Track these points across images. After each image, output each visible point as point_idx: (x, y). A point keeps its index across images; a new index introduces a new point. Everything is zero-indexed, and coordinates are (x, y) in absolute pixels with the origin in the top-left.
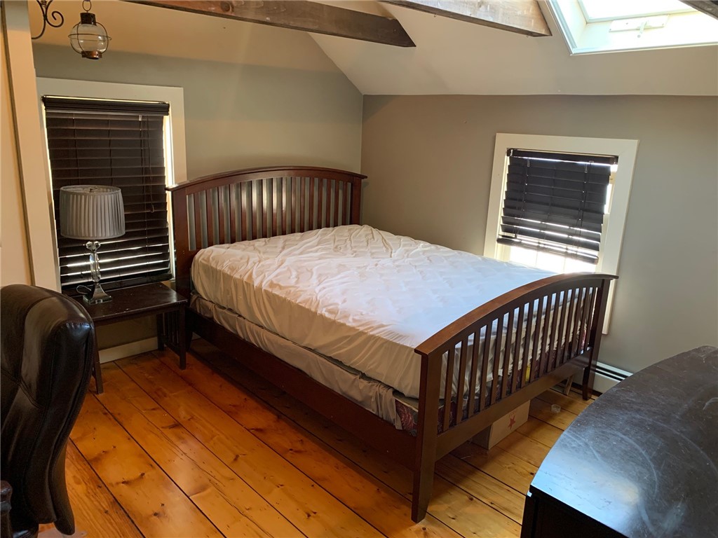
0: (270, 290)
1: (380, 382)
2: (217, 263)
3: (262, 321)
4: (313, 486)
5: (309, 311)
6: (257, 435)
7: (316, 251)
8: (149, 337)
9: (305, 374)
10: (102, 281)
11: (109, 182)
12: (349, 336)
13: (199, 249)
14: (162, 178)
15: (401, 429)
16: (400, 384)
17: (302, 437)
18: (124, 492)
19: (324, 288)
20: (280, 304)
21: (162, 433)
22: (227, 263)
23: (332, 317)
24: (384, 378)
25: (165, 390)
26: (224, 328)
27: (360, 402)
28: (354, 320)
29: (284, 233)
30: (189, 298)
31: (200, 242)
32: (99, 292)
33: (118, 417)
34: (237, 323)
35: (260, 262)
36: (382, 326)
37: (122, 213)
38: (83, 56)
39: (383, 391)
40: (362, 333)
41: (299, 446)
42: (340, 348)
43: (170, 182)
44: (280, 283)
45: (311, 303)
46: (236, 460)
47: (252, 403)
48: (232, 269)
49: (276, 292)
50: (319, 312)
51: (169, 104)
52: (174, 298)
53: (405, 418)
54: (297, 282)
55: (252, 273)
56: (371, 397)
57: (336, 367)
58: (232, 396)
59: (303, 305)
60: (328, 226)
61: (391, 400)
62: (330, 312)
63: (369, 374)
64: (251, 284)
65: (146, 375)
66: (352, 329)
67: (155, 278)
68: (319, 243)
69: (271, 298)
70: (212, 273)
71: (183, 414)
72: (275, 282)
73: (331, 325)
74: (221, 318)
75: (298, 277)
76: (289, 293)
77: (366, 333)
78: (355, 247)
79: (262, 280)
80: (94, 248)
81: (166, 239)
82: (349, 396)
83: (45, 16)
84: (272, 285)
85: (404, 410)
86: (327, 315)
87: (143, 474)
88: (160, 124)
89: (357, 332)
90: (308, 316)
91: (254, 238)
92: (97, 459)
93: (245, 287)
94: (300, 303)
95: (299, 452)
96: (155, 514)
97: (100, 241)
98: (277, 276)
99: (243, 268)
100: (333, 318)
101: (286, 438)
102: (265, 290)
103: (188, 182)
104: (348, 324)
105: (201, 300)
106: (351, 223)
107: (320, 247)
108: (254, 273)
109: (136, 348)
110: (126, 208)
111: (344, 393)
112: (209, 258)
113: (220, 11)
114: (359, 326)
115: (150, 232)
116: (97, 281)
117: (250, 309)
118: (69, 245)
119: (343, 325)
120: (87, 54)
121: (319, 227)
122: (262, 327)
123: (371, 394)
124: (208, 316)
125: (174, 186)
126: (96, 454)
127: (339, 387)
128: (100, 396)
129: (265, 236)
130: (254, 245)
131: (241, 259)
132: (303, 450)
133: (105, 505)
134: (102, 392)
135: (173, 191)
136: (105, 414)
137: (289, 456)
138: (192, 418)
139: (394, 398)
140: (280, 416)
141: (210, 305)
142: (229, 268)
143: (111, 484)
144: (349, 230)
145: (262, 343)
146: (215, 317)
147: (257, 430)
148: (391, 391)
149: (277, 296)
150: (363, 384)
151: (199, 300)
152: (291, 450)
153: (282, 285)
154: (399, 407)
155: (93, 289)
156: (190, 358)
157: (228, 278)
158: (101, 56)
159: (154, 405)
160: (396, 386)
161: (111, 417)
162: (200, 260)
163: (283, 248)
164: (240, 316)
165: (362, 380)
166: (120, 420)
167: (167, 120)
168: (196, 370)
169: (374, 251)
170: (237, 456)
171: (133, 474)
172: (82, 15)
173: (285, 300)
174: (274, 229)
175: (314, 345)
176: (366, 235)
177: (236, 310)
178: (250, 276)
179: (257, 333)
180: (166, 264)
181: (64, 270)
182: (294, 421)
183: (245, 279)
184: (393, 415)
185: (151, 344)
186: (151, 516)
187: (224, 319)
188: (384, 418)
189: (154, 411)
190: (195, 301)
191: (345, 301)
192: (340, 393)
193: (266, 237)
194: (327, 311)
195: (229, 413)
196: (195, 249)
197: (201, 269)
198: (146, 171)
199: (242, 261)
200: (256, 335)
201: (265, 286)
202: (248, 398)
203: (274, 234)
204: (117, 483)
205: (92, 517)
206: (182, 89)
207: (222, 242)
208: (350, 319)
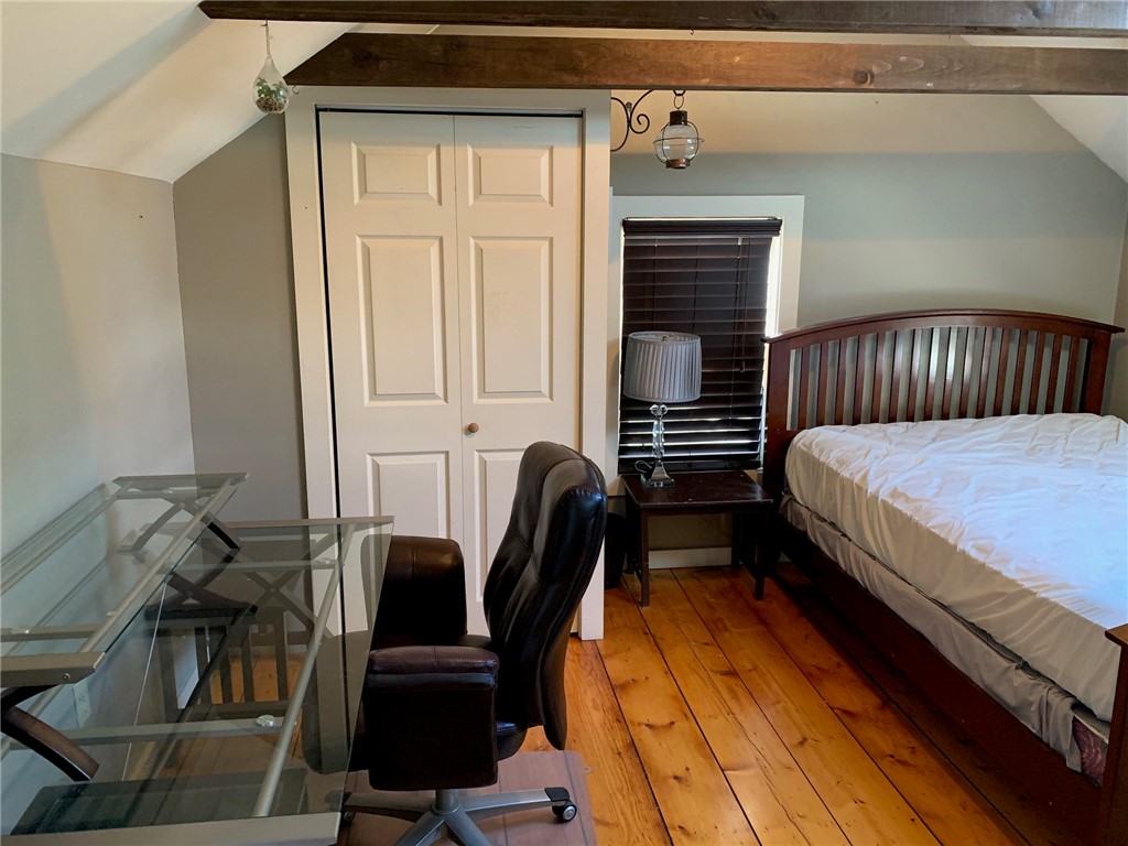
0: (890, 501)
1: (1054, 682)
2: (822, 451)
3: (875, 549)
4: (913, 820)
5: (944, 542)
6: (844, 720)
7: (992, 450)
8: (722, 546)
9: (928, 642)
10: (664, 459)
11: (687, 329)
12: (1005, 594)
13: (802, 428)
14: (761, 325)
15: (1079, 770)
16: (1087, 691)
17: (914, 744)
18: (646, 739)
19: (980, 510)
20: (902, 525)
21: (709, 677)
22: (835, 454)
23: (980, 558)
24: (1059, 675)
25: (726, 622)
26: (818, 548)
27: (1014, 709)
28: (1018, 569)
29: (945, 417)
30: (779, 499)
31: (805, 420)
32: (660, 473)
33: (659, 641)
34: (838, 545)
35: (885, 457)
36: (1066, 586)
37: (699, 370)
38: (668, 167)
39: (1055, 698)
40: (1027, 593)
41: (906, 755)
42: (989, 611)
43: (771, 330)
44: (908, 493)
45: (950, 530)
46: (801, 743)
47: (846, 671)
48: (841, 463)
49: (899, 505)
50: (960, 547)
51: (781, 221)
52: (758, 496)
53: (1090, 752)
54: (936, 495)
55: (867, 473)
56: (1031, 704)
57: (977, 641)
58: (819, 653)
59: (936, 531)
60: (1032, 411)
61: (1066, 717)
62: (980, 549)
63: (1036, 666)
64: (864, 488)
65: (708, 596)
66: (1011, 582)
67: (736, 464)
68: (1002, 439)
69: (891, 513)
70: (813, 464)
71: (743, 662)
72: (900, 490)
73: (978, 571)
74: (817, 534)
75: (940, 488)
76: (919, 510)
77: (1034, 594)
78: (1072, 451)
79: (880, 485)
80: (660, 413)
81: (757, 411)
82: (993, 692)
83: (629, 122)
84: (895, 494)
85: (1088, 738)
86: (973, 553)
87: (673, 723)
88: (765, 249)
89: (1018, 589)
90: (942, 550)
91: (892, 419)
92: (624, 687)
93: (854, 491)
94: (933, 527)
95: (904, 763)
96: (676, 778)
97: (667, 405)
98: (906, 481)
99: (857, 463)
100: (982, 560)
101: (888, 738)
102: (883, 501)
103: (798, 329)
104: (1005, 573)
105: (794, 503)
106: (1082, 410)
107: (1001, 444)
108: (871, 473)
109: (701, 557)
110: (705, 364)
111: (987, 687)
112: (811, 444)
113: (851, 84)
114: (1022, 580)
115: (736, 399)
116: (660, 457)
117: (859, 526)
118: (632, 409)
119: (998, 573)
120: (672, 164)
121: (1015, 411)
122: (874, 558)
123: (1032, 698)
124: (801, 528)
125: (777, 335)
126: (622, 681)
127: (981, 677)
128: (644, 610)
129: (910, 418)
130: (884, 431)
131: (858, 449)
132: (912, 762)
133: (620, 744)
134: (647, 604)
135: (773, 342)
136: (645, 633)
137: (885, 764)
138: (755, 669)
139: (1072, 714)
140: (886, 703)
141: (804, 512)
142: (838, 461)
143: (632, 723)
144: (1073, 422)
145: (869, 581)
146: (809, 533)
147: (846, 712)
148: (1070, 700)
149: (900, 512)
150: (1022, 678)
151: (792, 505)
152: (892, 756)
153: (911, 496)
154: (1077, 731)
155: (654, 466)
156: (769, 585)
157: (832, 475)
158: (688, 165)
159: (709, 639)
160: (1080, 696)
161: (651, 639)
162: (799, 444)
163: (934, 440)
164: (844, 535)
165: (1020, 672)
166: (661, 646)
167: (777, 243)
168: (777, 606)
169: (1107, 461)
170: (805, 739)
171: (661, 718)
172: (673, 114)
173: (910, 519)
174: (928, 409)
175: (948, 600)
176: (1105, 434)
177: (839, 525)
178: (864, 477)
179: (864, 565)
180: (754, 446)
181: (624, 439)
182: (909, 717)
183: (857, 480)
184: (1065, 743)
185: (723, 556)
186: (669, 777)
187: (821, 536)
188: (1051, 746)
189: (707, 647)
190: (786, 505)
191: (1010, 535)
192: (981, 685)
193: (912, 421)
194: (974, 546)
195: (808, 676)
196: (796, 429)
197: (798, 458)
198: (741, 314)
199: (858, 453)
200: (862, 568)
201: (883, 495)
202: (843, 663)
203: (927, 417)
204: (640, 724)
205: (602, 753)
206: (803, 197)
207: (838, 422)
208: (1012, 566)
